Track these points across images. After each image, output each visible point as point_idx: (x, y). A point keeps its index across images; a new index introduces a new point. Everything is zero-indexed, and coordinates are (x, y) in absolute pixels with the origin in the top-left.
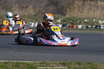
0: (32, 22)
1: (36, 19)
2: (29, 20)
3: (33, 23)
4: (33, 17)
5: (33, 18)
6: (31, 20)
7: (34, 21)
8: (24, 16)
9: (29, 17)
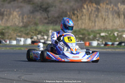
0: (21, 37)
1: (27, 32)
2: (15, 35)
3: (22, 39)
4: (22, 29)
5: (21, 31)
6: (19, 34)
7: (24, 35)
8: (8, 28)
9: (15, 30)
